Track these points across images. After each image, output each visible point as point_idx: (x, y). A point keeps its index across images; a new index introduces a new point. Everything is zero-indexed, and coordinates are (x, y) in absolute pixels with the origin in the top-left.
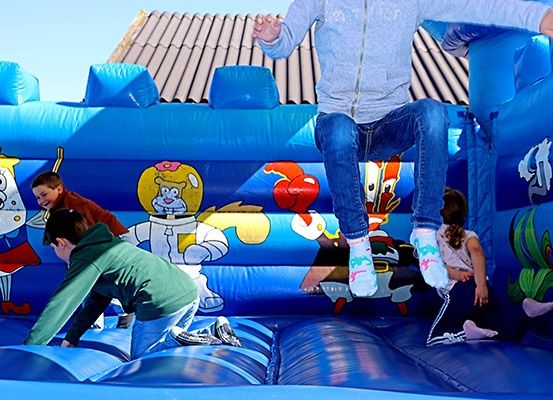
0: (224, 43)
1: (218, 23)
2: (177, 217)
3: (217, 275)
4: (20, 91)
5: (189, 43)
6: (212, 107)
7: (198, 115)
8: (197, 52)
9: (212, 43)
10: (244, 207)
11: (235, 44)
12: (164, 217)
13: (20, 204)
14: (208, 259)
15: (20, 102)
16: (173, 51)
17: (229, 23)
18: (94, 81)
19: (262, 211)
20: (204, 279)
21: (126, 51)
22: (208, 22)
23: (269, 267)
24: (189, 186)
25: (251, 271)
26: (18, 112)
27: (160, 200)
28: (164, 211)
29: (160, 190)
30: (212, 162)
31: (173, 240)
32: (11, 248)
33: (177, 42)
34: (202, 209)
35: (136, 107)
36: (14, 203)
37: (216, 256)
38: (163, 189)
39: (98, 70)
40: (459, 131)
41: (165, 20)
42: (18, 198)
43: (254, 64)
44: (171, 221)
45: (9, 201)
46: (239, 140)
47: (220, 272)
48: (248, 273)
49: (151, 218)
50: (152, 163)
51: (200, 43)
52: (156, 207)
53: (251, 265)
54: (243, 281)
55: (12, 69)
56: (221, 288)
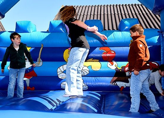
0: (86, 14)
1: (84, 8)
3: (86, 80)
4: (31, 29)
9: (82, 14)
10: (93, 60)
11: (89, 14)
14: (83, 75)
15: (31, 32)
17: (87, 8)
18: (51, 25)
19: (99, 61)
22: (81, 8)
23: (101, 77)
25: (96, 78)
26: (31, 34)
32: (29, 72)
37: (86, 74)
39: (52, 22)
40: (158, 37)
43: (95, 19)
46: (92, 41)
47: (87, 79)
48: (95, 79)
50: (67, 48)
53: (96, 77)
54: (94, 81)
55: (29, 23)
56: (87, 83)
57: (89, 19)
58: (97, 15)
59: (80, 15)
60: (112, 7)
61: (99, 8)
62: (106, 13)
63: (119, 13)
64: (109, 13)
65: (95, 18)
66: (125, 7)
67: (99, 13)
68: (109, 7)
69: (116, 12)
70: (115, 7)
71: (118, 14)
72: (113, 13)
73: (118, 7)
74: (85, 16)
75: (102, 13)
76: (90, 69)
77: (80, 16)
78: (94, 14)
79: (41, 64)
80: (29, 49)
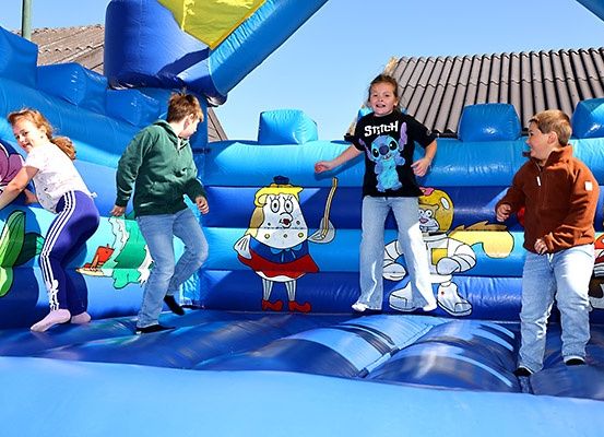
0: (463, 81)
1: (458, 64)
2: (431, 234)
4: (304, 133)
5: (433, 82)
6: (461, 140)
8: (441, 89)
9: (453, 82)
10: (489, 226)
11: (474, 81)
13: (303, 224)
14: (458, 270)
16: (420, 91)
17: (468, 64)
19: (506, 230)
20: (454, 287)
22: (449, 64)
24: (441, 208)
25: (496, 281)
26: (301, 149)
32: (296, 259)
33: (423, 83)
34: (453, 228)
36: (298, 223)
37: (465, 267)
41: (412, 65)
42: (301, 219)
43: (491, 102)
44: (426, 238)
45: (294, 221)
47: (468, 283)
48: (494, 283)
51: (443, 82)
53: (496, 277)
54: (489, 289)
56: (470, 295)
57: (472, 104)
58: (500, 84)
59: (447, 84)
60: (546, 59)
61: (506, 61)
62: (526, 77)
63: (570, 75)
64: (537, 77)
65: (493, 100)
66: (587, 58)
67: (505, 79)
68: (536, 60)
69: (559, 75)
70: (556, 60)
71: (566, 80)
72: (548, 76)
73: (566, 58)
74: (462, 89)
75: (516, 78)
76: (480, 254)
77: (446, 88)
78: (489, 82)
79: (331, 235)
80: (295, 191)
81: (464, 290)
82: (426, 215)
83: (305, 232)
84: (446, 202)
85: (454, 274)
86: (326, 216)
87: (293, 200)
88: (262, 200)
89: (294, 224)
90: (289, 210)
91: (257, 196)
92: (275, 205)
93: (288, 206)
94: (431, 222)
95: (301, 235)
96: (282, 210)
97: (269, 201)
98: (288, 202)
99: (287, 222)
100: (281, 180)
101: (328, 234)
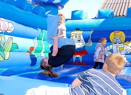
0: (128, 1)
2: (119, 44)
3: (129, 57)
4: (83, 16)
5: (119, 2)
6: (127, 17)
7: (124, 19)
8: (121, 4)
12: (116, 44)
13: (84, 41)
14: (127, 53)
15: (83, 19)
16: (115, 4)
18: (99, 13)
20: (126, 58)
21: (104, 5)
24: (122, 36)
26: (83, 21)
27: (115, 40)
28: (116, 42)
29: (115, 37)
30: (128, 30)
31: (118, 49)
32: (82, 51)
33: (116, 2)
34: (125, 42)
35: (109, 18)
36: (82, 41)
37: (129, 53)
38: (116, 37)
39: (100, 10)
44: (118, 44)
47: (130, 56)
49: (113, 44)
50: (113, 31)
52: (114, 41)
55: (82, 12)
57: (130, 7)
79: (91, 44)
80: (81, 32)
81: (129, 59)
82: (118, 38)
83: (84, 43)
84: (123, 35)
85: (126, 54)
86: (90, 39)
87: (81, 35)
88: (72, 35)
89: (81, 41)
90: (80, 37)
91: (71, 34)
92: (76, 36)
93: (79, 36)
94: (119, 40)
95: (83, 44)
96: (78, 37)
97: (74, 35)
98: (79, 35)
99: (79, 40)
100: (78, 29)
101: (90, 44)
